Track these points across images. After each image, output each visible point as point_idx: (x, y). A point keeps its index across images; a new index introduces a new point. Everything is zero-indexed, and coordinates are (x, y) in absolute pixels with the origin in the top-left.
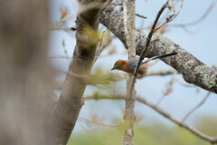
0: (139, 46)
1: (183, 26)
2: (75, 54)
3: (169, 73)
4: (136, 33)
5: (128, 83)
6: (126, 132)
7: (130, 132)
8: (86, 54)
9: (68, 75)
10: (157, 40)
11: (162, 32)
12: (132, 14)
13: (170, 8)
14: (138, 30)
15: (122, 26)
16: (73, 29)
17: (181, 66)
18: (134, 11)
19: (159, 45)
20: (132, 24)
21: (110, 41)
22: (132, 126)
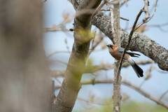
0: (124, 42)
1: (159, 26)
2: (73, 49)
3: (148, 63)
4: (121, 32)
5: (115, 71)
6: (115, 108)
7: (117, 108)
8: (82, 49)
9: (68, 66)
10: (138, 37)
11: (143, 31)
12: (117, 17)
13: (145, 12)
14: (123, 30)
15: (110, 27)
16: (71, 30)
17: (157, 57)
18: (119, 15)
19: (139, 41)
20: (117, 25)
21: (102, 39)
22: (118, 104)
